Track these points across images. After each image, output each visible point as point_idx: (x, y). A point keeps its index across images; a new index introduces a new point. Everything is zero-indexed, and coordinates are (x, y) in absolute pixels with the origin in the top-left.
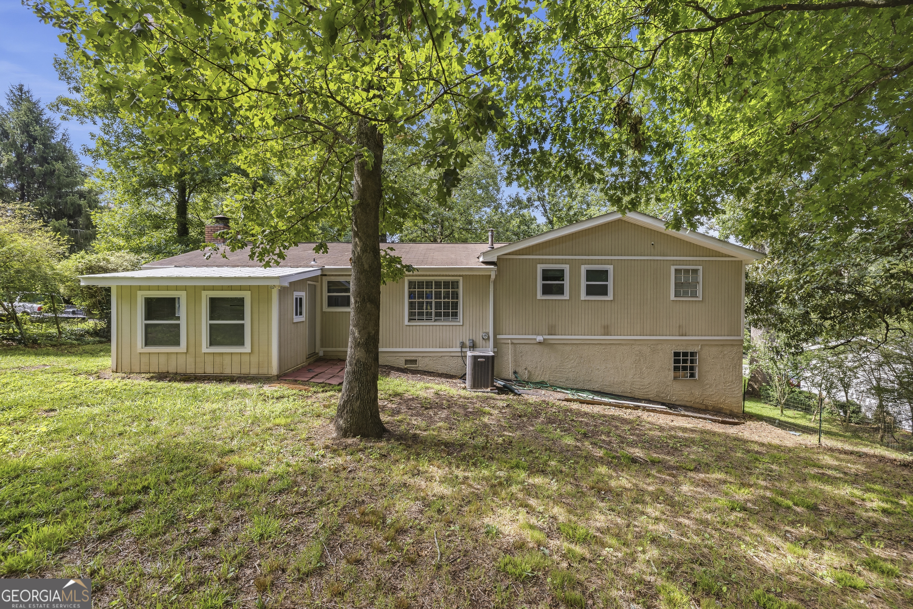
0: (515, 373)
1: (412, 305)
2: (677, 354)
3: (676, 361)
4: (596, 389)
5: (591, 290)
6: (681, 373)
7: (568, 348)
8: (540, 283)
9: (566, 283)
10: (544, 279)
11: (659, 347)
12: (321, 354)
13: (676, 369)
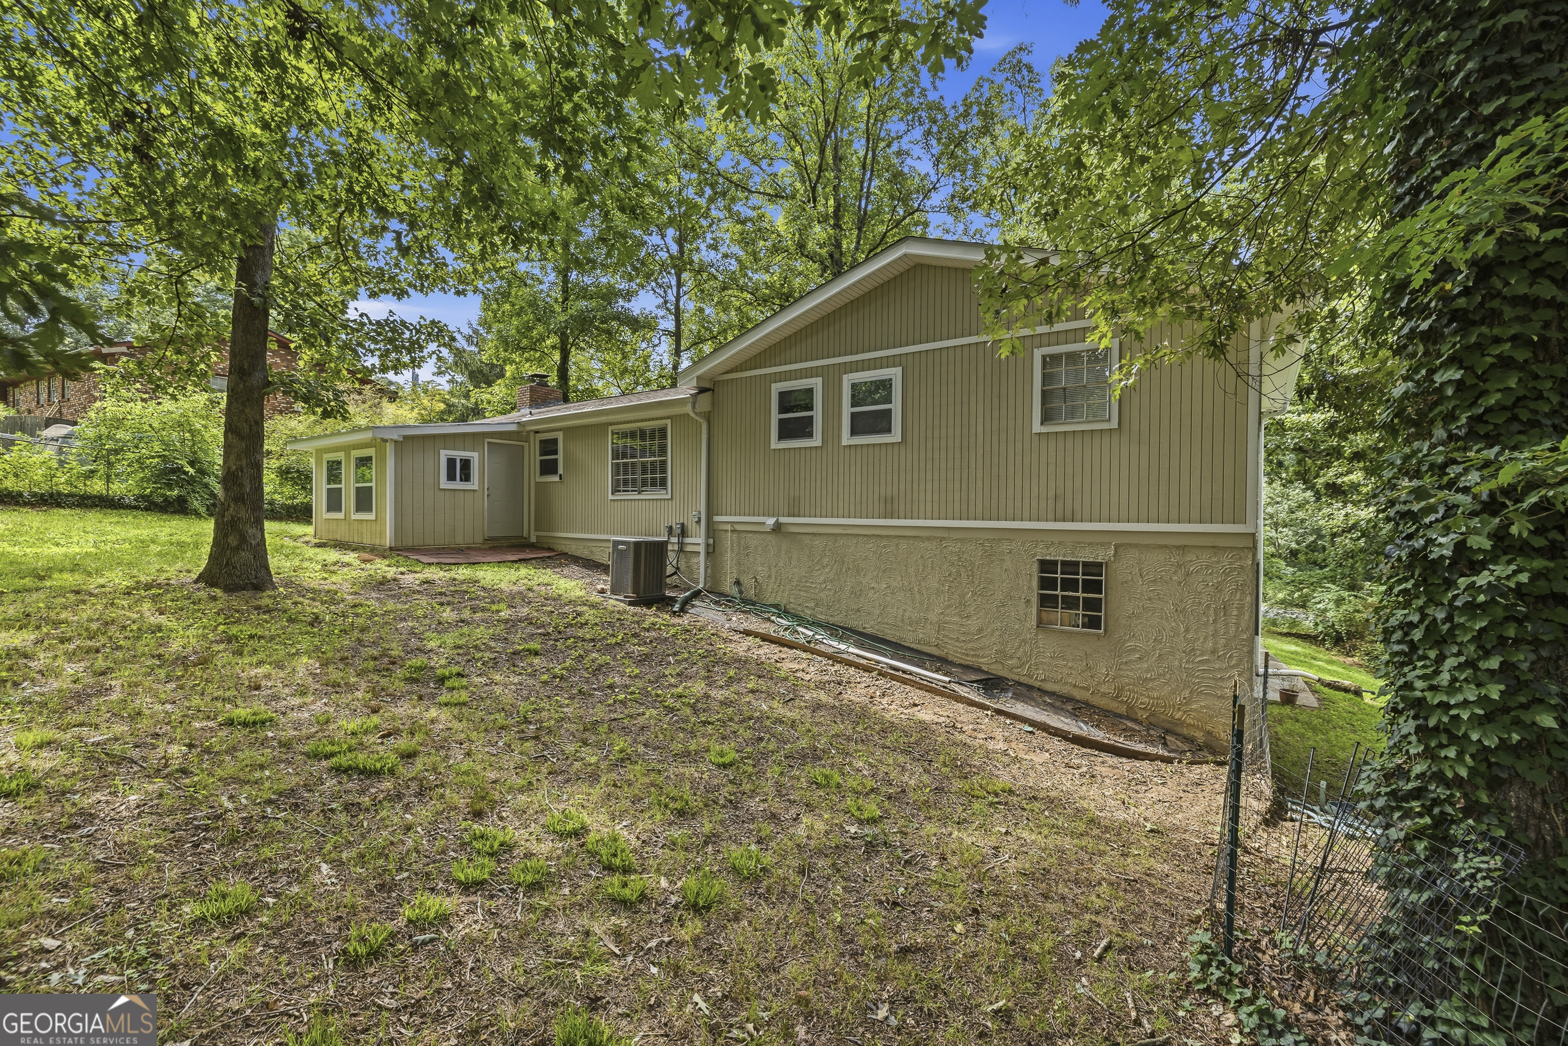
0: (738, 583)
1: (616, 469)
2: (1046, 566)
3: (1046, 583)
4: (869, 631)
5: (860, 425)
6: (1059, 613)
7: (817, 542)
8: (775, 416)
9: (817, 413)
10: (783, 409)
11: (1005, 547)
12: (533, 539)
13: (1046, 602)
